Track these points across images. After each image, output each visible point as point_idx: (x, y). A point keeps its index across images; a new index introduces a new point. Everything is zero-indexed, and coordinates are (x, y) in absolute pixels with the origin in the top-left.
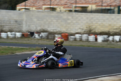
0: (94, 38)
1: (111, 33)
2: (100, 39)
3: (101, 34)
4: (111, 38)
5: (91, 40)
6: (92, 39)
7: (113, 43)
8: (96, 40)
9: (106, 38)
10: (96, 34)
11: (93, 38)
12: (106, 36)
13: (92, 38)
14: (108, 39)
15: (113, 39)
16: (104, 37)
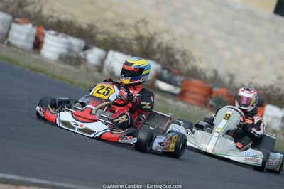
0: (32, 39)
1: (100, 37)
2: (54, 46)
3: (62, 28)
4: (94, 55)
5: (17, 39)
6: (23, 37)
7: (96, 75)
8: (38, 45)
9: (76, 49)
10: (43, 24)
11: (28, 35)
12: (77, 43)
13: (22, 34)
14: (81, 54)
15: (103, 61)
16: (70, 44)
